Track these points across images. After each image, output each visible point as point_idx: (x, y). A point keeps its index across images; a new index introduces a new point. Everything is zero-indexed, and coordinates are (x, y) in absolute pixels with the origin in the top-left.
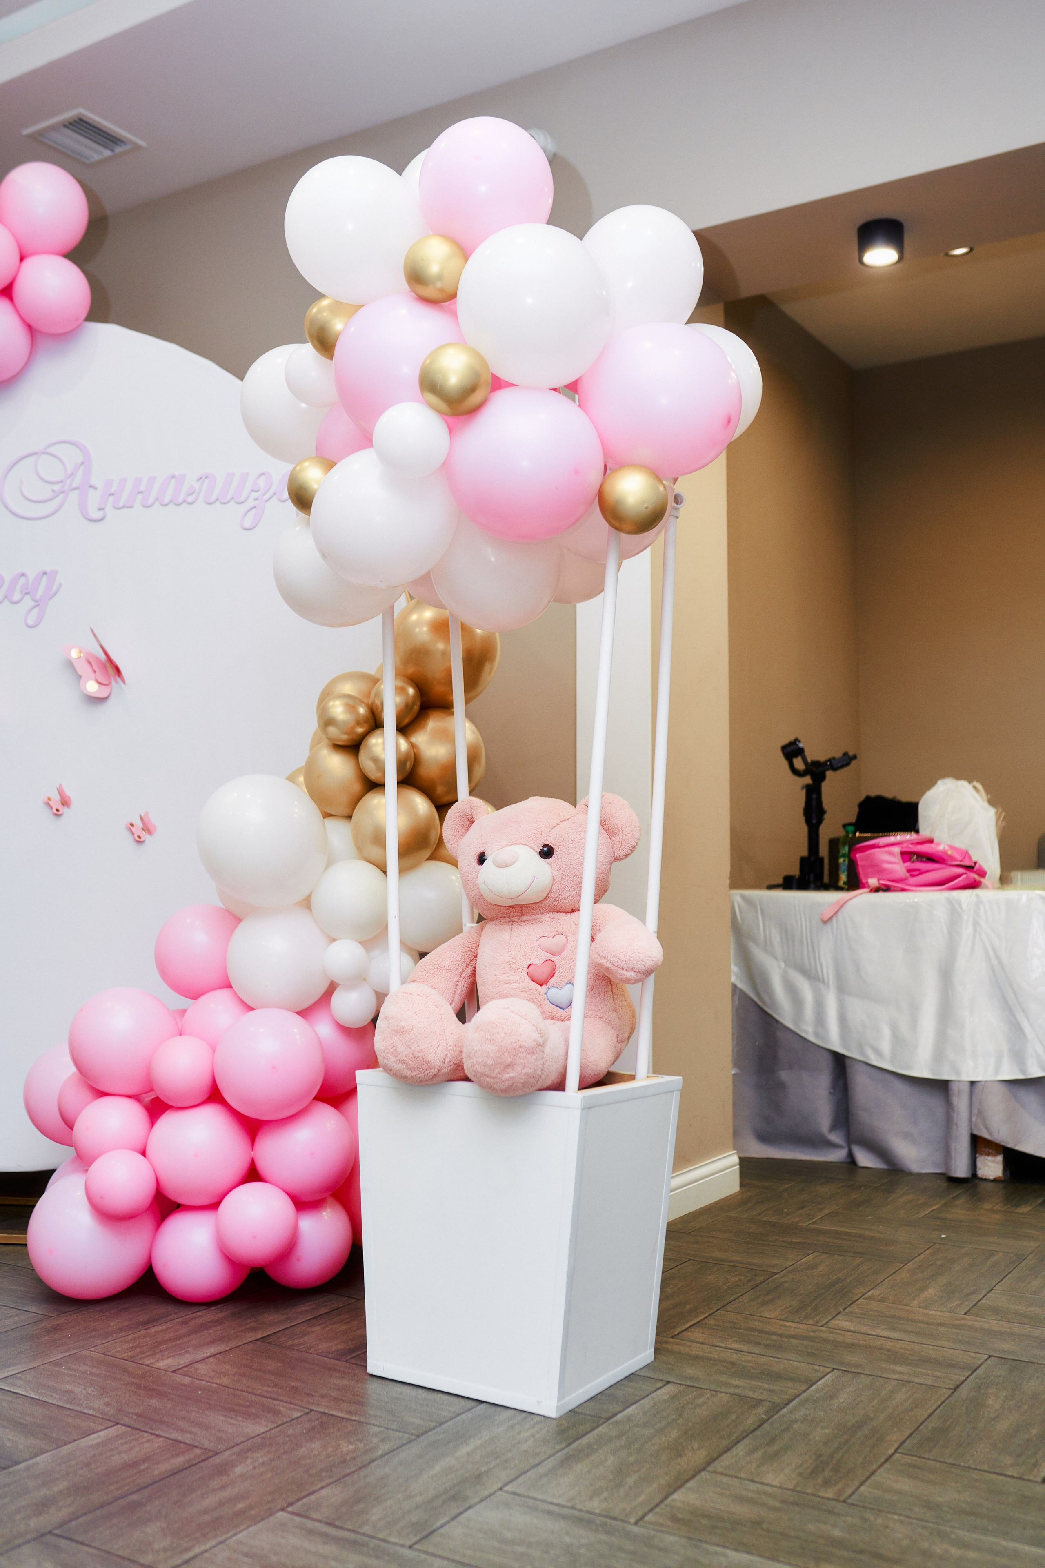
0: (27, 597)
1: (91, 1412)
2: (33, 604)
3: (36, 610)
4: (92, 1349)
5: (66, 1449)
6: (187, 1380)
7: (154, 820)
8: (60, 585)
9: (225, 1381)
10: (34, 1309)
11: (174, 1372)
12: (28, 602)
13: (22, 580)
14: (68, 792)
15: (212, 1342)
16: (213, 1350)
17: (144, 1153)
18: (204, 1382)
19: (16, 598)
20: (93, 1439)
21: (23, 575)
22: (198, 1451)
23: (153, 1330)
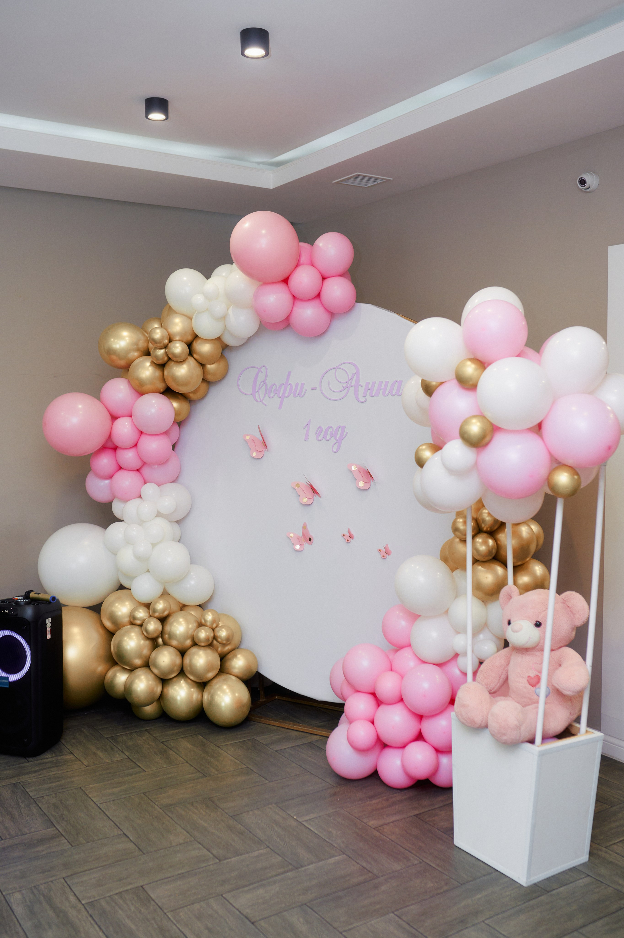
0: (333, 438)
1: (336, 845)
2: (335, 441)
3: (337, 444)
4: (345, 809)
5: (322, 863)
6: (378, 834)
7: (391, 548)
8: (347, 433)
9: (393, 837)
10: (328, 780)
11: (374, 829)
12: (333, 440)
13: (331, 430)
14: (353, 533)
15: (395, 814)
16: (394, 818)
17: (373, 723)
18: (384, 837)
19: (328, 438)
20: (332, 860)
21: (331, 427)
22: (370, 875)
23: (373, 802)
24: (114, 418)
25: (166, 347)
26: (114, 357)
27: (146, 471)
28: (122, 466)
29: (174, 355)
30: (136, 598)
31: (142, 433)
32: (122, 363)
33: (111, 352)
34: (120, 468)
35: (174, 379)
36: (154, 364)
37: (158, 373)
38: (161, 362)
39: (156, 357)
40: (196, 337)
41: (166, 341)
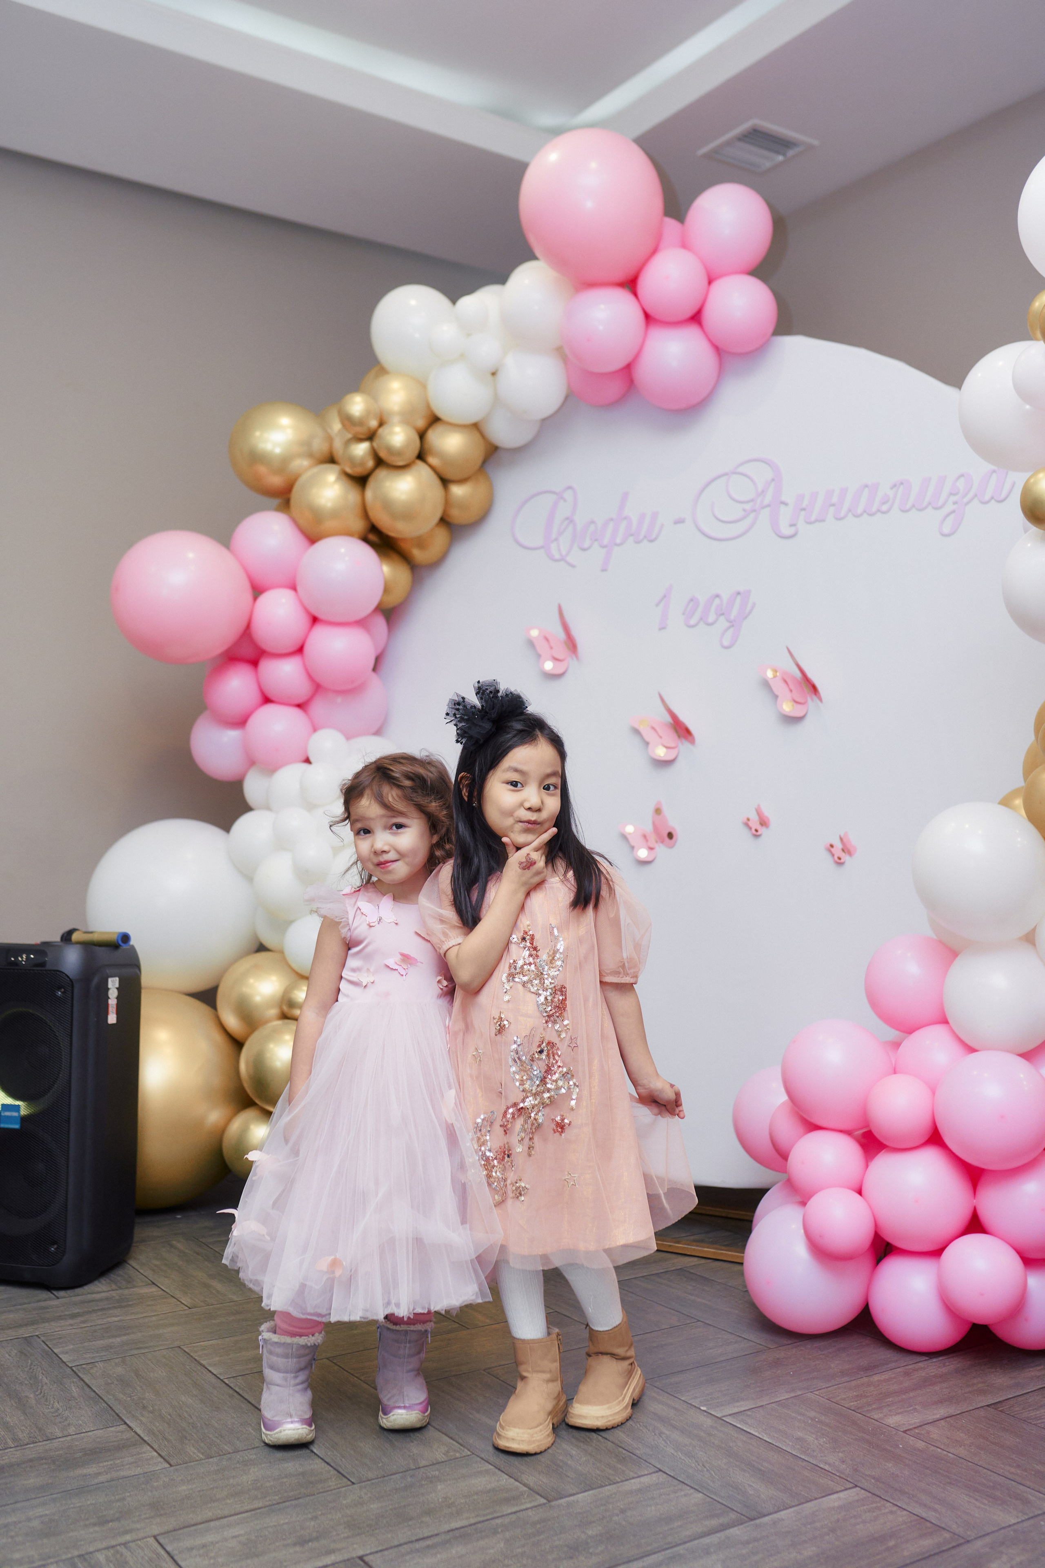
0: (722, 618)
1: (827, 1468)
2: (727, 624)
3: (731, 631)
4: (817, 1393)
5: (809, 1507)
6: (920, 1444)
7: (854, 840)
8: (754, 605)
9: (962, 1451)
10: (752, 1337)
11: (905, 1432)
12: (723, 623)
13: (717, 601)
14: (767, 812)
15: (940, 1402)
16: (942, 1412)
17: (860, 1192)
18: (939, 1450)
19: (711, 619)
20: (834, 1501)
21: (717, 596)
22: (947, 1535)
23: (876, 1378)
24: (257, 590)
25: (371, 437)
26: (262, 469)
27: (318, 708)
28: (271, 696)
29: (390, 450)
30: (294, 966)
31: (315, 620)
32: (276, 481)
33: (257, 458)
34: (267, 700)
35: (387, 504)
36: (344, 478)
37: (353, 495)
38: (358, 471)
39: (351, 460)
40: (435, 420)
41: (374, 423)
